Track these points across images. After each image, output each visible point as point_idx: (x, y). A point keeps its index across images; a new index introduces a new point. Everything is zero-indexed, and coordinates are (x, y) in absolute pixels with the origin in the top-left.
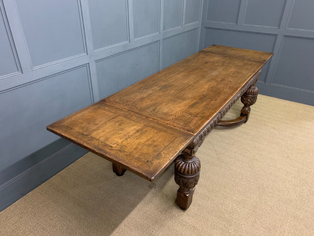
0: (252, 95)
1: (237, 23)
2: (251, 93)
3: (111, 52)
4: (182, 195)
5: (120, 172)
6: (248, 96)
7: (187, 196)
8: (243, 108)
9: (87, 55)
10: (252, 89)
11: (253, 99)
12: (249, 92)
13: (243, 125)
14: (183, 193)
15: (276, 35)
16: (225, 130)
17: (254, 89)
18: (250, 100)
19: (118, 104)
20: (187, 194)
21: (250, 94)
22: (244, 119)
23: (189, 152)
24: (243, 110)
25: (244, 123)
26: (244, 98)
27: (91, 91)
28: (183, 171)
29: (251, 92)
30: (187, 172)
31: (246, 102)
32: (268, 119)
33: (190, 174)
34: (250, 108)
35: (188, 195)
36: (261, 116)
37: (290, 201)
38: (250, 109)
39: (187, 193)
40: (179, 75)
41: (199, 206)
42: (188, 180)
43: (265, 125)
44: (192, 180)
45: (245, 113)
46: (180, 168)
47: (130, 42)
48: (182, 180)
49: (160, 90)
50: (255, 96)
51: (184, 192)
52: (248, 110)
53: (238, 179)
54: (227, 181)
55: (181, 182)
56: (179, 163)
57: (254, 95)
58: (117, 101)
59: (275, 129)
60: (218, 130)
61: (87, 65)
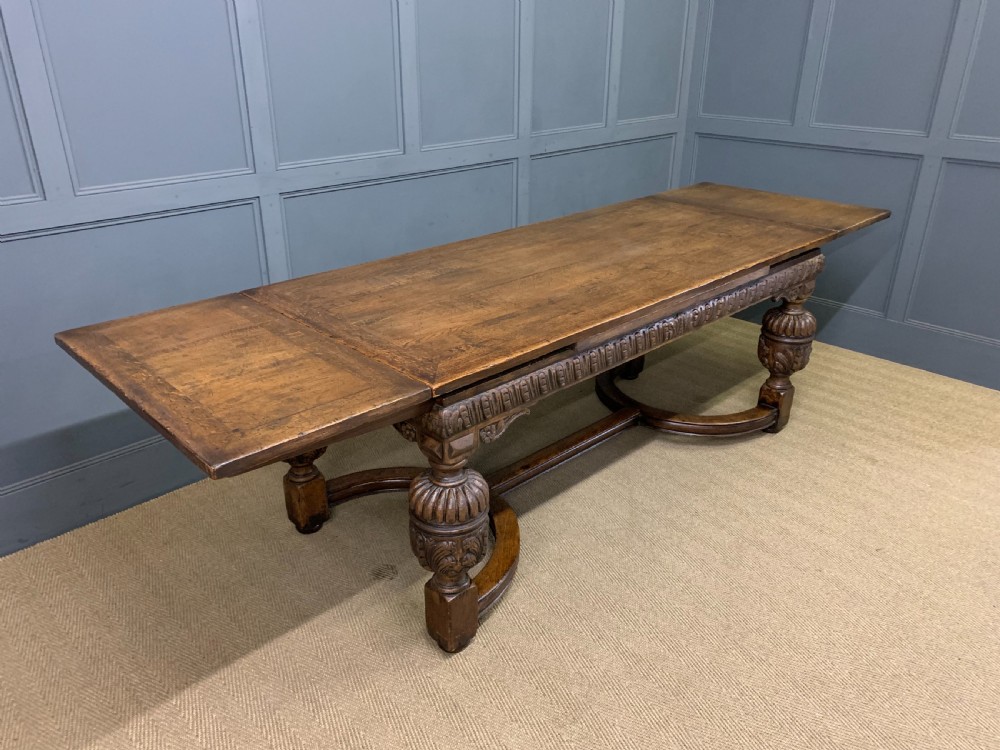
0: (788, 337)
1: (792, 119)
2: (785, 331)
3: (336, 173)
4: (436, 596)
5: (302, 522)
6: (777, 342)
7: (445, 600)
8: (767, 382)
9: (255, 172)
10: (789, 320)
11: (791, 349)
12: (779, 326)
13: (766, 440)
14: (437, 591)
15: (919, 157)
17: (797, 318)
18: (784, 352)
19: (282, 301)
20: (450, 594)
21: (780, 332)
22: (765, 415)
23: (436, 450)
24: (766, 388)
25: (766, 431)
26: (765, 347)
28: (419, 508)
29: (786, 327)
31: (772, 362)
32: (865, 429)
33: (440, 520)
34: (789, 383)
36: (841, 420)
37: (822, 683)
38: (790, 389)
39: (448, 591)
40: (524, 249)
43: (843, 445)
44: (450, 542)
45: (771, 400)
46: (414, 499)
47: (404, 153)
48: (421, 541)
49: (435, 278)
50: (802, 341)
51: (440, 589)
52: (782, 390)
53: (668, 590)
54: (628, 592)
55: (419, 545)
57: (796, 338)
58: (288, 294)
59: (874, 461)
61: (255, 202)
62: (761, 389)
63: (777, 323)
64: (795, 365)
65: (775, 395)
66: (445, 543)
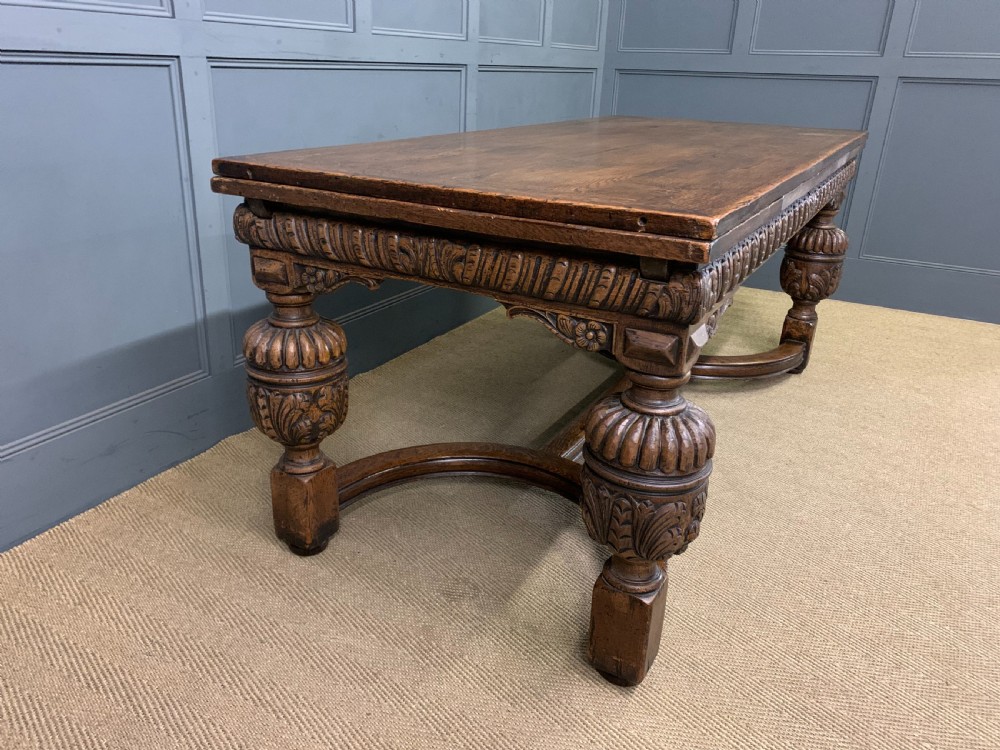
0: (826, 255)
2: (822, 249)
3: (279, 42)
4: (620, 601)
5: (308, 536)
6: (812, 261)
7: (642, 603)
8: (790, 313)
9: (173, 17)
10: (825, 234)
11: (828, 269)
12: (815, 242)
13: (794, 379)
14: (626, 591)
15: (871, 80)
16: (730, 395)
17: (832, 231)
18: (820, 273)
20: (646, 593)
21: (817, 249)
22: (798, 351)
24: (791, 320)
25: (791, 372)
26: (795, 271)
27: (186, 185)
28: (633, 453)
29: (823, 244)
30: (655, 457)
31: (804, 287)
34: (815, 312)
35: (647, 601)
38: (814, 318)
39: (645, 586)
41: (693, 665)
42: (658, 506)
44: (680, 504)
45: (798, 334)
46: (616, 441)
47: (354, 31)
48: (627, 509)
50: (840, 258)
51: (633, 584)
52: (810, 320)
55: (623, 516)
56: (609, 422)
57: (833, 255)
60: (705, 394)
61: (173, 64)
62: (785, 323)
63: (811, 240)
64: (831, 287)
65: (804, 327)
66: (672, 505)
